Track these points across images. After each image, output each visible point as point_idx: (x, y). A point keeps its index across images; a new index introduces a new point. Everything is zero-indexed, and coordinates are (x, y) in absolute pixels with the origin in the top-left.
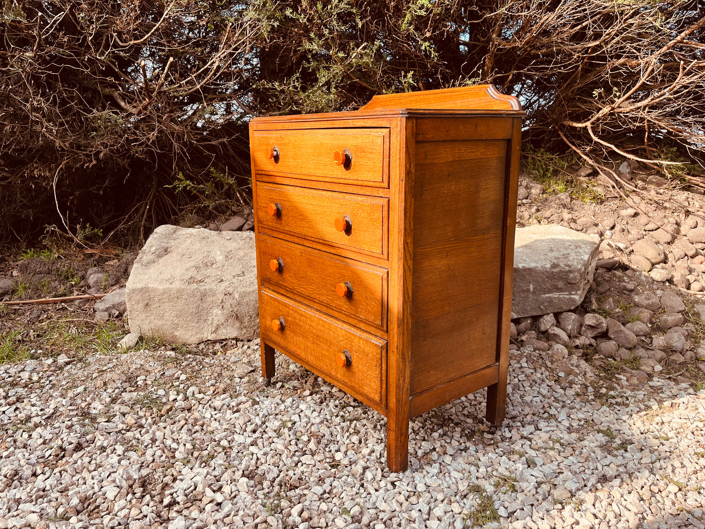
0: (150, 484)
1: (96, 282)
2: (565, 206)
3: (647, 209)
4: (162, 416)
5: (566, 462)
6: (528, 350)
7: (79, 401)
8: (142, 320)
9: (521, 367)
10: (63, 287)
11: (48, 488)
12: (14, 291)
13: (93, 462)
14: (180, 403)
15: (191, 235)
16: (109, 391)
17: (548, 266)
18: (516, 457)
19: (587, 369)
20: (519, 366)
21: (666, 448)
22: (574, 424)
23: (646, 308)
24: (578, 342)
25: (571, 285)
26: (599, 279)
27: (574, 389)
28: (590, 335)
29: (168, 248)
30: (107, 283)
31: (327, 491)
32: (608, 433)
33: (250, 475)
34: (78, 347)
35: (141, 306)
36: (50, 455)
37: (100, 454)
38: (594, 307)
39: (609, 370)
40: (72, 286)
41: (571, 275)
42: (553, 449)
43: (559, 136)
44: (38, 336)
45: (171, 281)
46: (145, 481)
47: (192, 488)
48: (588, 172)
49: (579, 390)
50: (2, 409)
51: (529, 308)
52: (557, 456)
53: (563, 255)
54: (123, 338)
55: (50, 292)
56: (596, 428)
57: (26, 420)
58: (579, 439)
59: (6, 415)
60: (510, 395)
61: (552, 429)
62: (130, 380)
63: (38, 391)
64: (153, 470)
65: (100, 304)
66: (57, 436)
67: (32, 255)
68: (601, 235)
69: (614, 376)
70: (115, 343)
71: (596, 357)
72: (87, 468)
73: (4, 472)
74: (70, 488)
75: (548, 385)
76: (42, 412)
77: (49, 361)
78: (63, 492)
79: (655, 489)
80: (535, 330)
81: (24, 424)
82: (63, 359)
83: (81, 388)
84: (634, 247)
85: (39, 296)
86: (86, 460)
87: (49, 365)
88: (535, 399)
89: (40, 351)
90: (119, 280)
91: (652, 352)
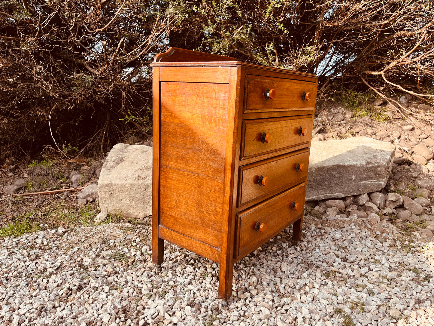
0: (129, 311)
1: (76, 180)
2: (367, 125)
3: (420, 125)
4: (129, 266)
5: (393, 291)
6: (354, 217)
7: (76, 257)
8: (108, 204)
9: (352, 229)
10: (56, 184)
11: (65, 316)
12: (25, 187)
13: (91, 297)
14: (139, 257)
15: (136, 149)
16: (94, 250)
17: (364, 163)
18: (360, 289)
19: (394, 229)
20: (350, 228)
22: (392, 266)
23: (426, 189)
24: (385, 211)
25: (379, 175)
26: (395, 171)
27: (388, 242)
28: (392, 207)
29: (122, 158)
32: (415, 270)
33: (192, 304)
34: (70, 222)
35: (107, 195)
36: (63, 294)
37: (94, 292)
38: (392, 189)
39: (407, 229)
40: (62, 183)
41: (379, 169)
42: (383, 283)
43: (362, 80)
44: (44, 215)
45: (126, 178)
46: (125, 310)
47: (156, 314)
48: (381, 102)
49: (391, 243)
50: (27, 264)
51: (352, 190)
52: (387, 287)
53: (373, 156)
54: (97, 215)
55: (48, 187)
56: (407, 268)
57: (44, 271)
58: (398, 275)
59: (30, 267)
60: (348, 247)
61: (380, 269)
62: (105, 242)
63: (49, 251)
64: (130, 302)
65: (80, 194)
66: (65, 280)
67: (36, 165)
68: (393, 142)
69: (411, 233)
70: (92, 219)
71: (397, 220)
72: (88, 302)
73: (35, 306)
74: (79, 315)
75: (371, 240)
76: (53, 265)
77: (53, 231)
78: (75, 318)
80: (355, 204)
81: (42, 273)
82: (61, 230)
83: (76, 249)
84: (413, 150)
85: (42, 190)
86: (86, 296)
87: (53, 234)
88: (364, 250)
89: (46, 225)
90: (90, 178)
91: (432, 217)
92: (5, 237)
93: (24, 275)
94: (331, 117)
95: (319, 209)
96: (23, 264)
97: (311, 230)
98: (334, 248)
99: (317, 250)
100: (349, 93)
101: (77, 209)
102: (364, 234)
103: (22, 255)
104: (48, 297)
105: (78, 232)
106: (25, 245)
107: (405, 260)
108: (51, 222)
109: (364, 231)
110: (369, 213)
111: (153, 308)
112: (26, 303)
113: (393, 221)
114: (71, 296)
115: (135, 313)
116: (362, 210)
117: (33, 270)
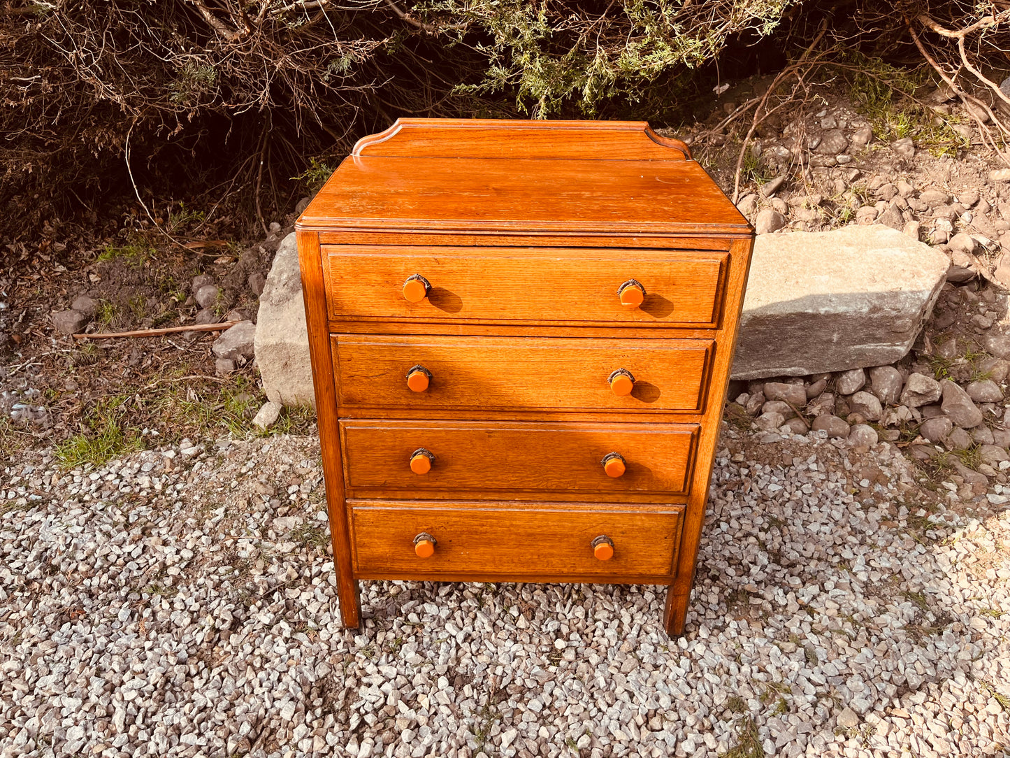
0: (330, 690)
1: (208, 300)
2: (904, 165)
5: (859, 658)
6: (819, 436)
7: (222, 536)
8: (281, 384)
9: (808, 470)
10: (163, 307)
11: (210, 704)
12: (98, 316)
13: (257, 652)
16: (257, 515)
17: (865, 310)
18: (790, 646)
19: (903, 470)
20: (805, 467)
21: (994, 632)
22: (874, 579)
23: (1004, 358)
24: (894, 418)
25: (896, 335)
26: (942, 306)
27: (880, 510)
28: (914, 405)
30: (222, 304)
31: (547, 704)
32: (918, 599)
34: (203, 427)
35: (278, 366)
36: (202, 641)
37: (264, 638)
38: (926, 352)
39: (934, 468)
40: (176, 304)
41: (899, 322)
42: (841, 632)
43: (908, 38)
44: (147, 403)
46: (323, 686)
47: (382, 701)
49: (887, 512)
50: (127, 548)
51: (828, 362)
52: (846, 648)
53: (890, 291)
54: (259, 407)
55: (147, 315)
56: (903, 588)
57: (161, 572)
58: (879, 610)
59: (133, 559)
60: (789, 522)
61: (844, 593)
62: (279, 493)
63: (166, 513)
64: (332, 667)
65: (219, 346)
66: (204, 602)
67: (113, 255)
68: (955, 219)
69: (939, 481)
70: (250, 418)
71: (919, 440)
72: (252, 665)
73: (152, 680)
74: (236, 702)
75: (843, 503)
76: (179, 556)
77: (171, 454)
78: (229, 710)
79: (970, 707)
80: (832, 392)
81: (159, 579)
82: (187, 449)
83: (220, 512)
84: (1002, 240)
85: (134, 322)
86: (248, 649)
87: (172, 461)
88: (824, 528)
89: (155, 433)
90: (237, 296)
91: (1001, 434)
92: (74, 469)
93: (123, 582)
94: (815, 143)
95: (746, 402)
96: (117, 551)
97: (719, 464)
98: (759, 521)
99: (724, 526)
100: (873, 70)
101: (216, 385)
102: (832, 485)
103: (115, 524)
104: (175, 654)
105: (222, 458)
106: (116, 494)
107: (906, 563)
108: (165, 423)
109: (833, 478)
110: (859, 418)
111: (375, 686)
112: (134, 672)
113: (907, 444)
114: (220, 644)
115: (343, 694)
116: (845, 408)
117: (139, 569)
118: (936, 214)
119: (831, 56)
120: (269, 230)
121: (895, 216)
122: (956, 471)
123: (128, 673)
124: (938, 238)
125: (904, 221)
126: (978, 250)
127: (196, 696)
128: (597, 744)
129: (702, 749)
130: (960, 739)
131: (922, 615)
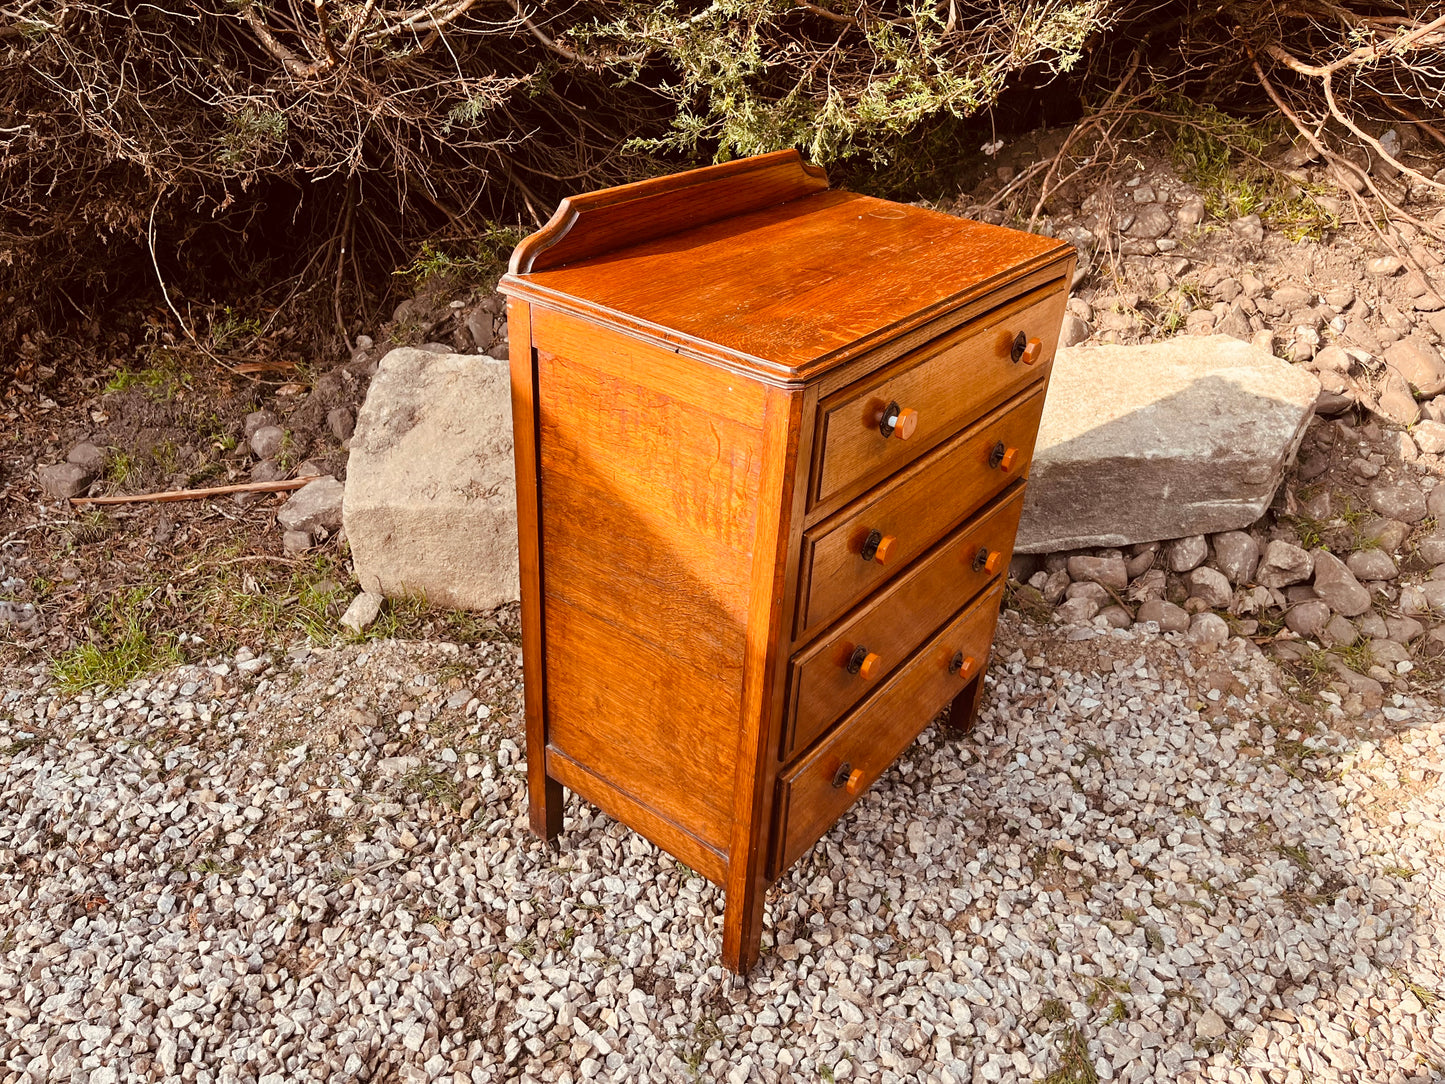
0: (474, 1006)
1: (268, 447)
2: (1248, 253)
3: (1427, 258)
4: (462, 821)
5: (1221, 940)
6: (1148, 630)
7: (304, 787)
8: (382, 566)
9: (1135, 677)
10: (203, 458)
11: (299, 1031)
12: (107, 472)
13: (364, 954)
14: (489, 786)
15: (457, 373)
16: (355, 756)
17: (1208, 453)
18: (1125, 926)
19: (1265, 676)
20: (1131, 674)
21: (1406, 899)
22: (1235, 829)
23: (1397, 519)
24: (1250, 604)
25: (1248, 486)
26: (1307, 448)
27: (1236, 732)
28: (1275, 584)
29: (414, 410)
30: (290, 452)
31: (786, 1019)
32: (1297, 855)
33: (643, 983)
34: (268, 629)
35: (377, 540)
36: (283, 940)
37: (372, 933)
38: (1288, 511)
39: (1307, 673)
40: (221, 453)
41: (1253, 470)
42: (1194, 904)
43: (1251, 76)
44: (185, 597)
45: (430, 490)
46: (464, 1000)
47: (550, 1019)
48: (1309, 157)
49: (1246, 734)
50: (165, 807)
51: (1156, 526)
52: (1203, 926)
53: (1241, 426)
54: (349, 601)
55: (179, 470)
56: (1276, 840)
57: (217, 840)
58: (1244, 872)
59: (174, 824)
60: (1113, 751)
61: (1194, 849)
62: (385, 723)
63: (220, 754)
64: (474, 972)
65: (288, 513)
66: (284, 884)
67: (127, 383)
68: (1322, 327)
69: (1316, 691)
70: (336, 615)
71: (1284, 633)
72: (357, 972)
73: (213, 997)
74: (338, 1027)
75: (1186, 723)
76: (242, 818)
77: (223, 670)
78: (328, 1038)
79: (1378, 1006)
80: (1162, 568)
81: (214, 851)
82: (247, 662)
83: (300, 751)
84: (1387, 355)
85: (160, 481)
86: (351, 949)
87: (224, 679)
88: (1161, 759)
89: (197, 639)
90: (312, 441)
91: (1397, 624)
92: (80, 694)
93: (161, 856)
94: (1127, 222)
95: (1044, 584)
96: (150, 811)
97: (1010, 672)
98: (1071, 750)
99: (1022, 759)
100: (1204, 122)
101: (285, 569)
102: (1169, 699)
103: (144, 773)
104: (245, 958)
105: (298, 674)
106: (144, 728)
107: (1278, 806)
108: (211, 626)
109: (1170, 688)
110: (1201, 605)
111: (539, 997)
112: (186, 986)
113: (1268, 639)
114: (308, 944)
115: (492, 1010)
116: (1181, 591)
117: (184, 836)
118: (1295, 320)
119: (1145, 103)
120: (355, 346)
121: (1240, 323)
122: (1337, 677)
123: (178, 988)
124: (1299, 353)
125: (1251, 330)
126: (1355, 370)
127: (278, 1019)
128: (861, 1072)
129: (1011, 1075)
130: (1367, 1050)
131: (1302, 878)
